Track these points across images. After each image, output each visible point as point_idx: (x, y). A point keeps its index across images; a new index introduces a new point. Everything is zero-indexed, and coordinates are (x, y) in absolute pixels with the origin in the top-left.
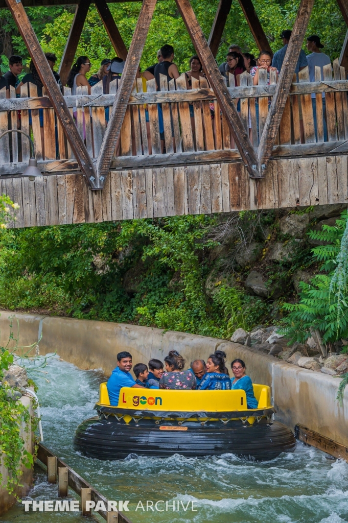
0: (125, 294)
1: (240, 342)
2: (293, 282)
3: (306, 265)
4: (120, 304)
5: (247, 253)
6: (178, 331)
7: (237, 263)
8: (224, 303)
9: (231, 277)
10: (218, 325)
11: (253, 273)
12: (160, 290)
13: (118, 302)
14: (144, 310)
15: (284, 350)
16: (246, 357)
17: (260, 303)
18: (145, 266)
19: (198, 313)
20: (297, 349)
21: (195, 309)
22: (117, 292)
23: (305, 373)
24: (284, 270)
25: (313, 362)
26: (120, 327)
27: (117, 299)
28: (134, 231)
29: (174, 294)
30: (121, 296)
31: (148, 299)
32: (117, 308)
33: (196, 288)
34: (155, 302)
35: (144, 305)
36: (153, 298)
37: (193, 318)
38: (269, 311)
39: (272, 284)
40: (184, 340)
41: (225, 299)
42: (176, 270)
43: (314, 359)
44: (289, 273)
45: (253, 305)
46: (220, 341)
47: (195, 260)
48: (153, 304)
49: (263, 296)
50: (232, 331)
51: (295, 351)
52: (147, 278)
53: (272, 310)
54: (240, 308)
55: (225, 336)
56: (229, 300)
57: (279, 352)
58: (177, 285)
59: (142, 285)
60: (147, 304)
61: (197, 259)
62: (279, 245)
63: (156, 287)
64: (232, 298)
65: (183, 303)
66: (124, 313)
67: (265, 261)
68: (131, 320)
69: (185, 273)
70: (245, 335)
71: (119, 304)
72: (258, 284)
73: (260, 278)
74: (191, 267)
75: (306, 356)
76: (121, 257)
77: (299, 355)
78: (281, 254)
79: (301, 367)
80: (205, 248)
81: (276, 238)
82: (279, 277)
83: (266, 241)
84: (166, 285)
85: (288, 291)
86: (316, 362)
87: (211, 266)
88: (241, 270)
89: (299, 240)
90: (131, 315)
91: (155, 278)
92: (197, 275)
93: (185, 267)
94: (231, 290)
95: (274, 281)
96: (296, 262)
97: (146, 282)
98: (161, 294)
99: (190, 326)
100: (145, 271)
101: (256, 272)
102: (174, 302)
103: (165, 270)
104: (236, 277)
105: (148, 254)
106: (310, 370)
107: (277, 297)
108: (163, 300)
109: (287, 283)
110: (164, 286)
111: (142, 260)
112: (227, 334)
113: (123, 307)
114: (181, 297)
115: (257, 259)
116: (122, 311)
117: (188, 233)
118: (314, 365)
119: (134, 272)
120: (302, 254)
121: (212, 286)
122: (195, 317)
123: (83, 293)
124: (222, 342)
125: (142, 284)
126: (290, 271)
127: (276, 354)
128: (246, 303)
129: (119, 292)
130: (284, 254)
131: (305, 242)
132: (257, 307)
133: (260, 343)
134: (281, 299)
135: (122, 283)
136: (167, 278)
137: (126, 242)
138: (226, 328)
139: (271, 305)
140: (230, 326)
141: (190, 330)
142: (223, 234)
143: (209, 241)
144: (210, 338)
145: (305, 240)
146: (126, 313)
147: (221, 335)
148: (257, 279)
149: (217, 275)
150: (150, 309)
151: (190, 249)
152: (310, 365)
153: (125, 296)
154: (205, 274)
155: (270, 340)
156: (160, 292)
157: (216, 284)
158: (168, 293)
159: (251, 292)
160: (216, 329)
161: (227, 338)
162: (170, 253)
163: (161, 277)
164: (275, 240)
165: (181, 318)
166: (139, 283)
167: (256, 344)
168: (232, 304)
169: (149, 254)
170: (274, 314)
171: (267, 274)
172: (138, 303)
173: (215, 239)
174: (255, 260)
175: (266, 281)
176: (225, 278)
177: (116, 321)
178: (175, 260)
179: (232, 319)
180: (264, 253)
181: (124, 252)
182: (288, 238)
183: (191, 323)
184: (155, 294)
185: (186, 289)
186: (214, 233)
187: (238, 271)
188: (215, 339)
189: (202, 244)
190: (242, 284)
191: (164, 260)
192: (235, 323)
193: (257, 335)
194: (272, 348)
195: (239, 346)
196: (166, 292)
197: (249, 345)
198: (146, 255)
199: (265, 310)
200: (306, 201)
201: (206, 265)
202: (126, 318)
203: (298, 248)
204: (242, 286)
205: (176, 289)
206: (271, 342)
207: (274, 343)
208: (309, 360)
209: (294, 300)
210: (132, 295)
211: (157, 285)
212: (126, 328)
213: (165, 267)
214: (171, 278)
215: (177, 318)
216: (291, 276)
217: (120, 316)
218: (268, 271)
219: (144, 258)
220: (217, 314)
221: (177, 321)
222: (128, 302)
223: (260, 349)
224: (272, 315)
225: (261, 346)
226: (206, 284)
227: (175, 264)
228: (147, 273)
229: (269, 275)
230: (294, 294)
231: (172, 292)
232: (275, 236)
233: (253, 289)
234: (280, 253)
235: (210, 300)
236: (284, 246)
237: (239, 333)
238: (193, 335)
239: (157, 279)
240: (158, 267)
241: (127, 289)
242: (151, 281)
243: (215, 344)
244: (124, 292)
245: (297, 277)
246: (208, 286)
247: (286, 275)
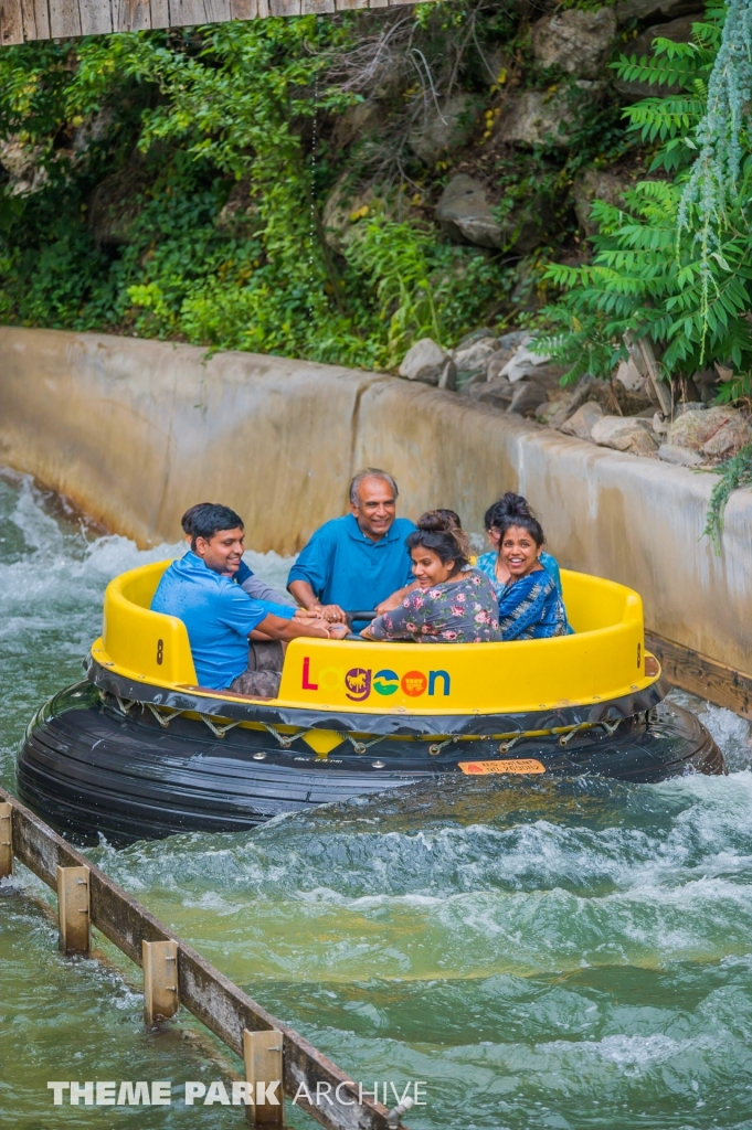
0: (93, 249)
1: (428, 378)
2: (574, 204)
3: (610, 154)
4: (82, 276)
5: (441, 124)
6: (247, 350)
7: (411, 153)
8: (378, 270)
9: (395, 192)
10: (363, 331)
11: (459, 182)
12: (194, 236)
13: (73, 272)
14: (150, 294)
15: (552, 398)
16: (444, 422)
17: (482, 265)
18: (151, 168)
19: (303, 298)
20: (588, 394)
21: (295, 288)
22: (71, 244)
23: (613, 463)
24: (547, 171)
25: (634, 429)
26: (82, 344)
27: (70, 264)
28: (116, 69)
29: (233, 245)
30: (83, 255)
31: (161, 263)
32: (73, 288)
33: (296, 226)
34: (180, 270)
35: (150, 280)
36: (175, 257)
37: (289, 313)
38: (508, 287)
39: (513, 210)
40: (266, 375)
41: (380, 257)
42: (238, 176)
43: (639, 422)
44: (560, 179)
45: (460, 271)
46: (369, 376)
47: (290, 149)
48: (173, 277)
49: (489, 245)
50: (403, 348)
51: (584, 399)
52: (154, 204)
53: (514, 285)
54: (423, 283)
55: (383, 363)
56: (391, 259)
57: (537, 404)
58: (243, 219)
59: (142, 222)
60: (158, 277)
61: (298, 145)
62: (532, 100)
63: (181, 228)
64: (399, 253)
65: (259, 272)
66: (92, 304)
67: (492, 146)
68: (114, 322)
69: (265, 185)
70: (440, 359)
71: (76, 277)
72: (474, 212)
73: (481, 195)
74: (281, 169)
75: (615, 413)
76: (80, 143)
77: (597, 411)
78: (538, 124)
79: (601, 445)
80: (321, 112)
81: (523, 79)
82: (534, 191)
83: (493, 88)
84: (210, 222)
85: (559, 231)
86: (644, 431)
87: (338, 164)
88: (425, 174)
89: (587, 84)
90: (111, 308)
91: (179, 202)
92: (299, 191)
93: (263, 169)
94: (396, 230)
95: (520, 202)
96: (581, 147)
97: (153, 214)
98: (198, 247)
99: (283, 335)
100: (150, 181)
101: (466, 176)
102: (234, 267)
103: (207, 177)
104: (409, 193)
105: (156, 132)
106: (626, 454)
107: (529, 246)
108: (202, 263)
109: (557, 207)
110: (204, 223)
111: (139, 153)
112: (389, 356)
113: (90, 288)
114: (256, 253)
115: (470, 142)
116: (86, 296)
117: (269, 70)
118: (639, 439)
119: (118, 185)
120: (598, 123)
121: (341, 220)
122: (295, 310)
124: (375, 381)
125: (142, 219)
126: (563, 172)
127: (530, 410)
128: (441, 267)
129: (77, 242)
130: (547, 123)
131: (604, 90)
132: (471, 278)
133: (483, 379)
134: (541, 254)
135: (83, 219)
136: (214, 199)
137: (93, 99)
138: (384, 341)
139: (511, 272)
140: (397, 333)
141: (282, 346)
142: (369, 71)
143: (329, 91)
144: (340, 370)
145: (605, 83)
146: (99, 303)
147: (371, 361)
148: (470, 198)
149: (357, 190)
150: (166, 290)
151: (277, 114)
152: (626, 440)
153: (96, 253)
154: (322, 187)
155: (512, 370)
156: (194, 242)
157: (355, 215)
158: (215, 242)
159: (454, 236)
160: (356, 342)
161: (388, 367)
162: (221, 129)
163: (196, 198)
164: (518, 86)
165: (255, 315)
166: (134, 216)
167: (473, 382)
168: (401, 271)
169: (161, 132)
170: (521, 297)
171: (499, 183)
172: (133, 273)
173: (347, 85)
174: (464, 143)
175: (498, 204)
176: (380, 195)
177: (70, 327)
178: (235, 148)
179: (400, 314)
180: (490, 123)
181: (89, 128)
182: (556, 78)
183: (286, 326)
184: (180, 248)
185: (267, 231)
186: (344, 68)
187: (415, 177)
188: (356, 372)
189: (311, 101)
190: (429, 214)
191: (204, 149)
192: (410, 326)
193: (473, 357)
194: (517, 395)
195: (424, 391)
196: (210, 242)
197: (452, 386)
198: (152, 135)
199: (495, 285)
201: (324, 162)
202: (99, 316)
203: (586, 108)
204: (430, 220)
205: (239, 230)
206: (515, 376)
207: (525, 379)
208: (625, 425)
209: (576, 255)
210: (113, 250)
211: (184, 221)
212: (100, 346)
213: (206, 168)
214: (224, 201)
215: (245, 315)
216: (567, 188)
217: (82, 313)
218: (500, 175)
219: (144, 144)
220: (358, 302)
221: (245, 322)
222: (102, 272)
223: (484, 398)
224: (515, 299)
225: (486, 389)
226: (326, 214)
227: (234, 159)
228: (155, 187)
229: (504, 186)
230: (577, 239)
231: (227, 241)
232: (519, 73)
233: (458, 228)
234: (535, 122)
235: (337, 260)
236: (547, 102)
237: (423, 354)
238: (290, 361)
239: (185, 205)
240: (187, 170)
241: (100, 235)
242: (166, 211)
243: (355, 387)
244: (92, 245)
245: (584, 188)
246: (332, 221)
247: (552, 185)
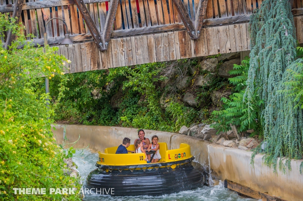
0: (112, 110)
1: (185, 133)
2: (211, 98)
3: (218, 87)
4: (110, 115)
5: (183, 82)
6: (146, 129)
7: (178, 89)
8: (173, 112)
9: (174, 96)
10: (169, 125)
11: (187, 94)
12: (133, 106)
13: (108, 114)
14: (125, 118)
15: (212, 137)
16: (190, 142)
17: (193, 110)
18: (123, 93)
19: (157, 118)
20: (221, 136)
21: (155, 116)
22: (108, 109)
23: (228, 150)
24: (205, 91)
25: (233, 143)
26: (112, 129)
27: (108, 113)
28: (117, 73)
29: (141, 108)
30: (110, 111)
31: (127, 112)
32: (108, 118)
33: (155, 104)
34: (131, 113)
35: (124, 116)
36: (130, 111)
37: (154, 121)
38: (198, 115)
39: (199, 99)
40: (151, 134)
41: (173, 110)
42: (143, 94)
43: (233, 141)
44: (208, 93)
45: (188, 112)
46: (173, 133)
47: (153, 88)
48: (130, 115)
49: (194, 106)
50: (179, 127)
52: (125, 100)
53: (200, 114)
54: (182, 114)
55: (174, 131)
56: (175, 110)
57: (209, 138)
58: (143, 103)
59: (123, 104)
60: (127, 115)
61: (155, 88)
62: (201, 77)
63: (130, 105)
64: (177, 109)
65: (147, 113)
66: (112, 121)
67: (194, 86)
68: (117, 124)
69: (149, 96)
70: (188, 130)
71: (109, 115)
72: (191, 100)
73: (192, 96)
74: (151, 92)
75: (227, 140)
76: (108, 88)
77: (224, 139)
78: (203, 82)
79: (226, 146)
80: (159, 80)
81: (199, 73)
82: (203, 95)
83: (193, 75)
84: (137, 103)
85: (208, 103)
86: (234, 143)
87: (162, 91)
88: (181, 93)
89: (213, 74)
90: (117, 121)
91: (130, 100)
92: (156, 97)
93: (148, 92)
94: (176, 104)
95: (200, 97)
96: (212, 86)
97: (125, 102)
98: (134, 108)
99: (153, 126)
100: (123, 95)
101: (189, 93)
102: (142, 112)
103: (136, 94)
104: (177, 96)
105: (126, 86)
106: (231, 148)
107: (202, 106)
108: (135, 112)
109: (208, 98)
110: (135, 104)
111: (122, 90)
112: (176, 129)
113: (112, 117)
114: (146, 109)
115: (189, 86)
116: (111, 119)
117: (148, 72)
118: (234, 145)
119: (117, 97)
120: (215, 81)
121: (164, 102)
122: (155, 121)
123: (87, 110)
124: (174, 134)
125: (123, 103)
126: (209, 91)
127: (208, 139)
128: (185, 111)
129: (109, 108)
130: (205, 82)
131: (216, 75)
132: (191, 113)
133: (197, 133)
134: (205, 108)
135: (109, 103)
136: (137, 99)
137: (112, 79)
138: (174, 126)
139: (199, 112)
140: (177, 124)
141: (153, 128)
142: (169, 72)
143: (161, 77)
144: (167, 132)
145: (216, 73)
146: (114, 120)
147: (172, 130)
148: (190, 97)
149: (167, 96)
150: (128, 117)
151: (150, 81)
152: (231, 145)
153: (113, 110)
154: (159, 96)
155: (203, 131)
156: (133, 107)
157: (166, 101)
159: (187, 105)
160: (169, 127)
161: (176, 131)
162: (139, 85)
163: (133, 99)
164: (198, 74)
165: (147, 122)
166: (120, 103)
167: (195, 134)
168: (177, 112)
169: (127, 86)
170: (202, 117)
171: (196, 94)
172: (121, 114)
173: (165, 75)
174: (188, 86)
175: (195, 98)
176: (171, 97)
177: (108, 125)
178: (142, 88)
179: (178, 121)
180: (193, 82)
181: (110, 85)
182: (206, 72)
183: (154, 124)
184: (131, 109)
185: (150, 105)
186: (164, 72)
187: (178, 93)
188: (169, 133)
189: (157, 78)
190: (181, 100)
191: (135, 89)
192: (180, 123)
193: (194, 129)
194: (205, 137)
195: (185, 136)
196: (137, 107)
197: (190, 135)
198: (125, 86)
199: (196, 115)
200: (224, 51)
201: (159, 91)
202: (114, 123)
203: (213, 78)
204: (182, 102)
205: (142, 105)
206: (204, 132)
207: (206, 133)
208: (230, 142)
209: (212, 108)
210: (116, 110)
211: (131, 103)
212: (116, 129)
213: (135, 93)
214: (139, 99)
215: (145, 122)
216: (210, 94)
217: (110, 122)
218: (196, 92)
219: (123, 88)
220: (168, 118)
221: (145, 123)
222: (114, 114)
223: (198, 137)
224: (200, 117)
225: (198, 135)
226: (160, 101)
227: (142, 90)
228: (124, 97)
229: (197, 94)
230: (212, 105)
231: (140, 107)
232: (198, 72)
233: (188, 103)
234: (202, 81)
235: (163, 110)
236: (204, 77)
237: (183, 129)
238: (155, 131)
239: (131, 100)
240: (131, 93)
241: (113, 107)
242: (127, 101)
243: (170, 136)
244: (112, 109)
245: (213, 94)
246: (162, 103)
247: (206, 94)
